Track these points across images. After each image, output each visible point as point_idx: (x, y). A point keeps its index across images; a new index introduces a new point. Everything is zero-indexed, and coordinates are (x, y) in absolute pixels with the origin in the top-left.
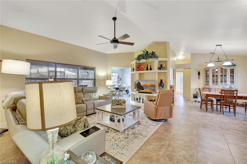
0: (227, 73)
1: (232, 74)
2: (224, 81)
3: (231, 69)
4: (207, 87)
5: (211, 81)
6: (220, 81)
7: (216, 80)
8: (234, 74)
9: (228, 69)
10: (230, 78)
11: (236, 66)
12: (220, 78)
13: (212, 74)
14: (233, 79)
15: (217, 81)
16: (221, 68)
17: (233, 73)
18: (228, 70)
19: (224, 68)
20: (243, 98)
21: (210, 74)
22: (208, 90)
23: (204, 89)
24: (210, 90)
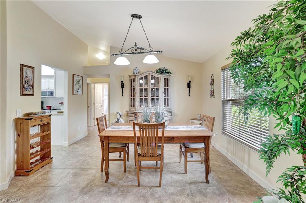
0: (160, 85)
1: (166, 88)
2: (156, 98)
3: (165, 77)
4: (133, 109)
5: (137, 99)
6: (151, 99)
7: (146, 96)
8: (169, 88)
9: (161, 77)
10: (164, 93)
11: (171, 75)
12: (151, 93)
13: (139, 86)
14: (168, 96)
15: (146, 99)
16: (151, 75)
17: (168, 86)
18: (161, 79)
19: (155, 76)
20: (175, 139)
21: (137, 86)
22: (133, 115)
23: (129, 114)
24: (135, 116)
